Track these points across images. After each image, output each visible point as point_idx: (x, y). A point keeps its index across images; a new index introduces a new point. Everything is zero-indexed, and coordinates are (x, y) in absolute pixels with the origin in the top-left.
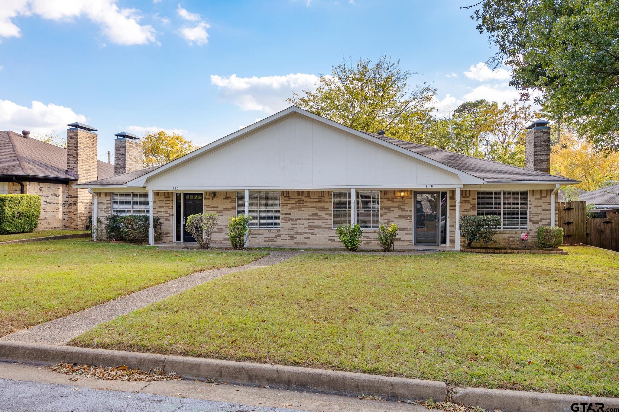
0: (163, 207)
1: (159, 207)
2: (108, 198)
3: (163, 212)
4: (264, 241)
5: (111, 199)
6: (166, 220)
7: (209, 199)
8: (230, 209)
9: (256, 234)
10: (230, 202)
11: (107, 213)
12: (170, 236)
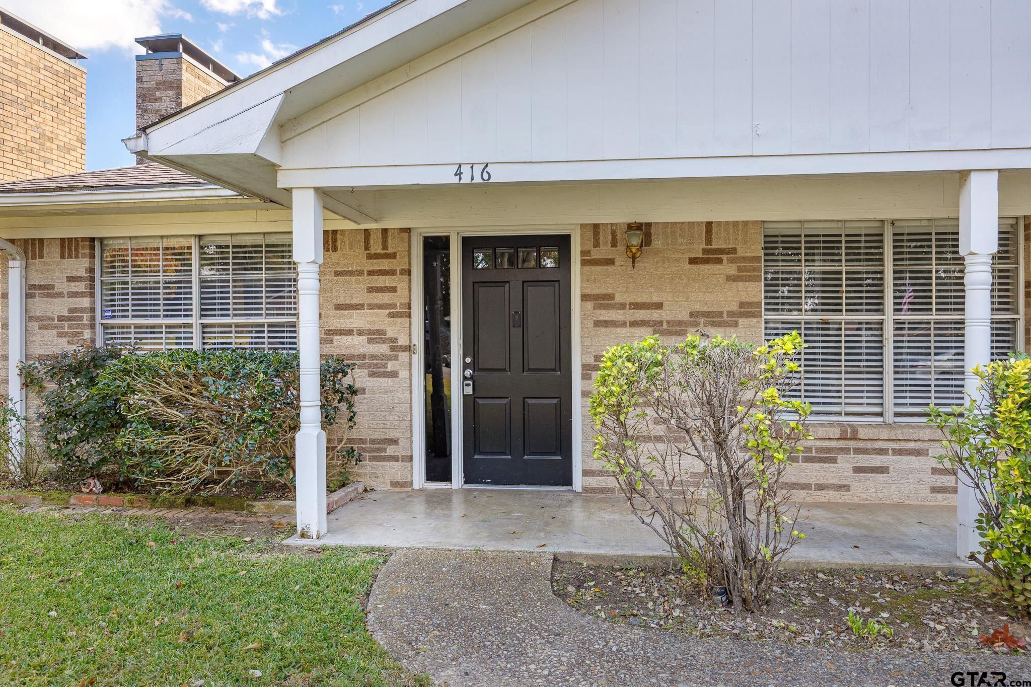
0: (359, 307)
1: (338, 307)
2: (80, 266)
3: (361, 332)
4: (934, 490)
5: (91, 270)
6: (372, 375)
7: (611, 262)
8: (731, 314)
9: (882, 452)
10: (730, 279)
11: (72, 336)
12: (395, 459)
